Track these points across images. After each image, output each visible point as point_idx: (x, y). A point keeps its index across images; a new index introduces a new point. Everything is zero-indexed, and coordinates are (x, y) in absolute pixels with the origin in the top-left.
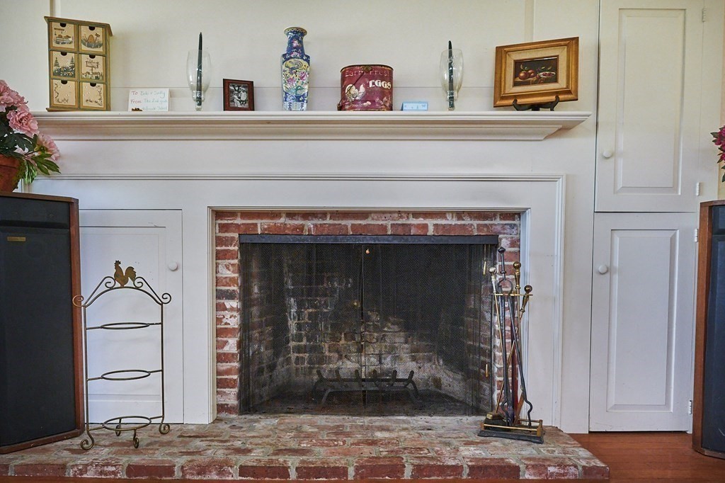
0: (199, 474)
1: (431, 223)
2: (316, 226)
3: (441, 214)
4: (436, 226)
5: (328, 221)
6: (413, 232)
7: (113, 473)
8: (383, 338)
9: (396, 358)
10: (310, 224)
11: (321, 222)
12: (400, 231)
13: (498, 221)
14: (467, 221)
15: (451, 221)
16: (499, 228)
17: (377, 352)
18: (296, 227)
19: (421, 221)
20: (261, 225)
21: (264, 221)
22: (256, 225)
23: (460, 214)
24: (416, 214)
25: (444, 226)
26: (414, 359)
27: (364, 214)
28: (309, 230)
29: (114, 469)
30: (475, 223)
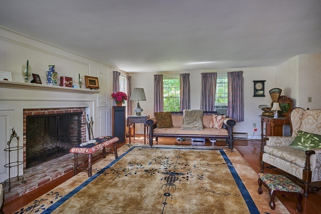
0: (56, 177)
1: (72, 110)
2: (48, 112)
3: (73, 108)
4: (73, 110)
5: (51, 111)
6: (69, 112)
7: (34, 188)
8: (44, 139)
9: (47, 144)
10: (46, 112)
11: (49, 111)
12: (66, 112)
13: (83, 109)
14: (78, 109)
15: (76, 109)
16: (83, 110)
17: (42, 143)
18: (43, 113)
19: (70, 109)
20: (33, 113)
21: (34, 112)
22: (32, 112)
23: (77, 108)
24: (69, 108)
25: (74, 110)
26: (51, 143)
27: (59, 109)
28: (46, 113)
29: (34, 186)
30: (79, 109)
